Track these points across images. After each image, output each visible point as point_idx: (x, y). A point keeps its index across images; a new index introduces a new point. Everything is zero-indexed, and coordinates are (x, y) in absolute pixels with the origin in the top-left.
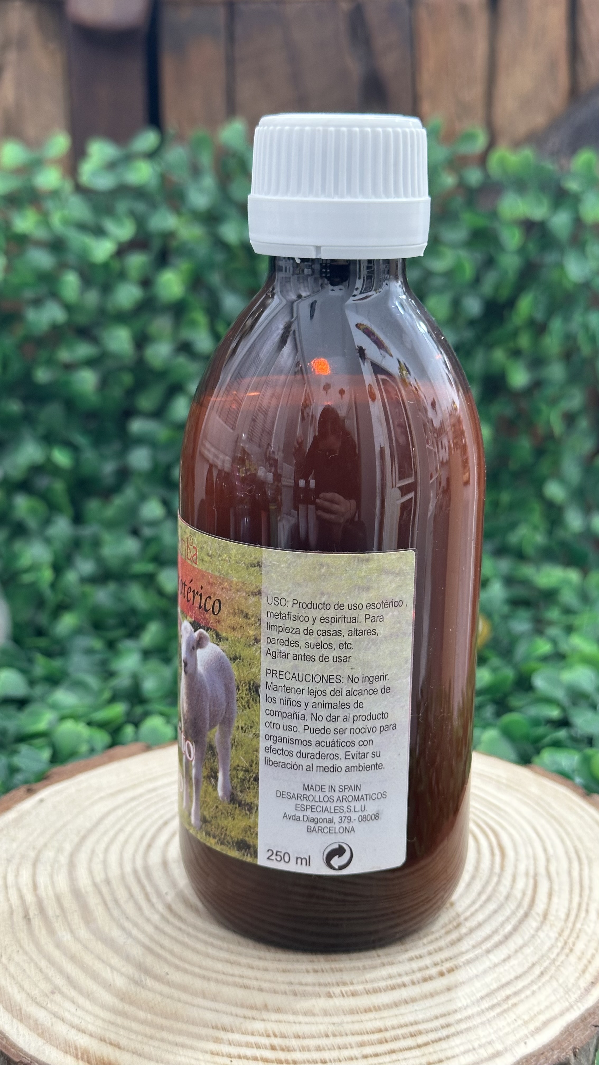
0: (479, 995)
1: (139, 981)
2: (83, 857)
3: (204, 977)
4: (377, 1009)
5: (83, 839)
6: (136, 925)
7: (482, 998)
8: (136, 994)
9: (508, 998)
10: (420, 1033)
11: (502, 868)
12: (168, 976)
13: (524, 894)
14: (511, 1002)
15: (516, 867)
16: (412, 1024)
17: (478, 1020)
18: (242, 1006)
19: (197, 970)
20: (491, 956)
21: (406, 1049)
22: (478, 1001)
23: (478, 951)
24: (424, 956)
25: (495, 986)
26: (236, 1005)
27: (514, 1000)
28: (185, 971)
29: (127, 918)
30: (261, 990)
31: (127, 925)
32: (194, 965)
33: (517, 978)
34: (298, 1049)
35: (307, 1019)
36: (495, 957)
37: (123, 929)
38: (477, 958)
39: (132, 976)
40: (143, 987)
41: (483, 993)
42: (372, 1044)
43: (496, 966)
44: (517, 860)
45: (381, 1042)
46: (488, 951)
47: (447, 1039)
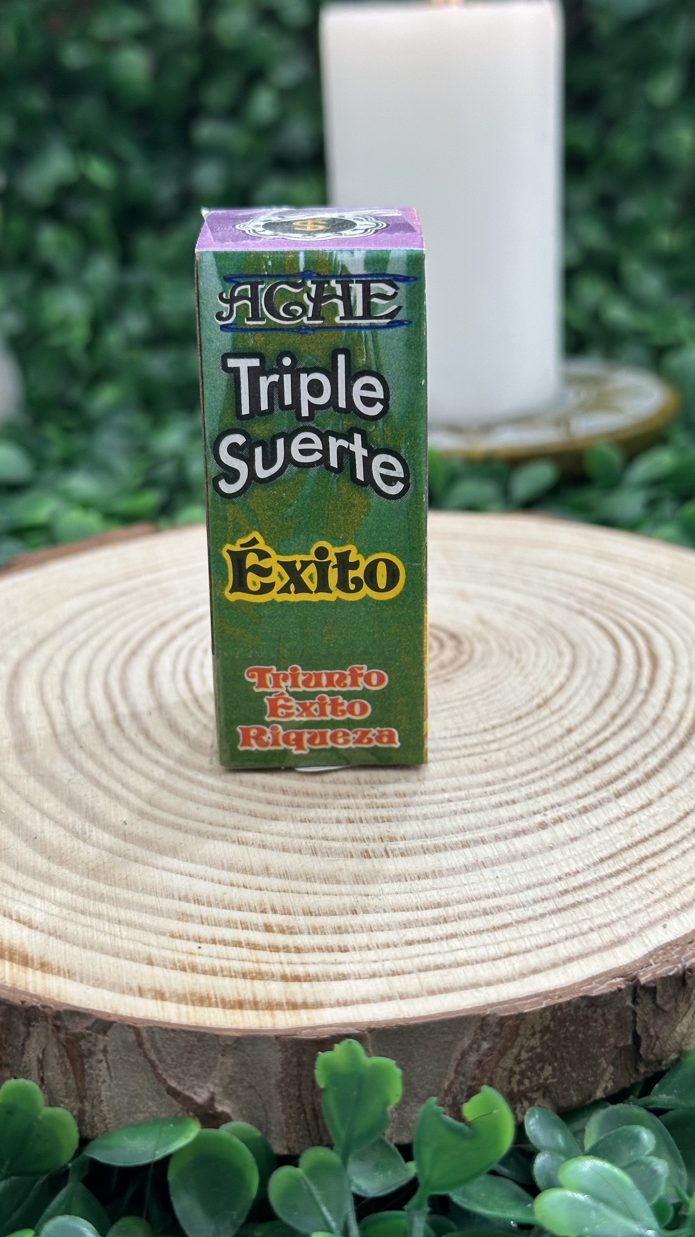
0: (596, 858)
1: (80, 833)
2: (33, 668)
3: (179, 828)
4: (437, 874)
5: (39, 644)
6: (92, 756)
7: (602, 860)
8: (72, 852)
9: (642, 860)
10: (500, 909)
11: (652, 682)
12: (126, 827)
13: (681, 716)
14: (646, 866)
15: (672, 681)
16: (488, 897)
17: (593, 892)
18: (231, 868)
19: (171, 818)
20: (622, 801)
21: (475, 933)
22: (595, 864)
23: (603, 794)
24: (519, 802)
25: (624, 843)
26: (223, 867)
27: (651, 863)
28: (154, 819)
29: (81, 747)
30: (263, 846)
31: (80, 756)
32: (169, 811)
33: (658, 833)
34: (306, 932)
35: (326, 888)
36: (627, 803)
37: (72, 761)
38: (601, 803)
39: (71, 826)
40: (85, 841)
41: (605, 853)
42: (423, 924)
43: (628, 814)
44: (675, 672)
45: (436, 922)
46: (618, 795)
47: (540, 918)
